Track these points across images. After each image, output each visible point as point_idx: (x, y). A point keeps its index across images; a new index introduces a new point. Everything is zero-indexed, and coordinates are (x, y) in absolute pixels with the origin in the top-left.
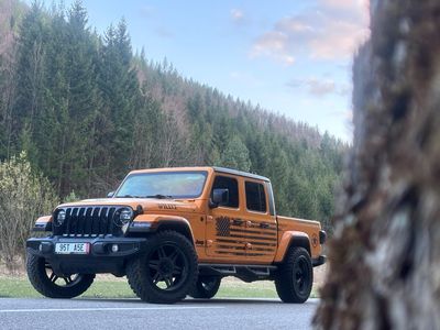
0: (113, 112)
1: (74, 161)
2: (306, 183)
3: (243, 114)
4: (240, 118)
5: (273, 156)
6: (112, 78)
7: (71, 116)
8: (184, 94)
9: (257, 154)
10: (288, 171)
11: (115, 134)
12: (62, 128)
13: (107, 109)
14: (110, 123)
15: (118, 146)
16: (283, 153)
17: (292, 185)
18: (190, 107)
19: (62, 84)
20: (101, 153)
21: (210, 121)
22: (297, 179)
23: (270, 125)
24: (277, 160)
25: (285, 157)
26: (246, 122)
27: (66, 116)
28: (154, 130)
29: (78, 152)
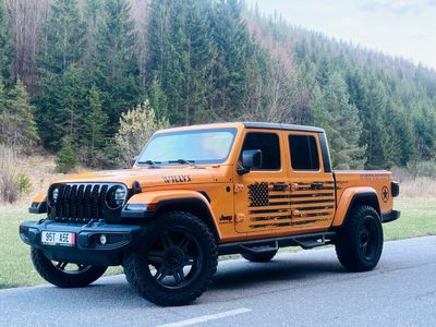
0: (227, 59)
1: (197, 104)
2: (401, 109)
3: (344, 53)
4: (342, 56)
5: (371, 88)
6: (225, 30)
7: (193, 66)
8: (292, 39)
9: (356, 87)
10: (385, 100)
11: (230, 78)
12: (186, 77)
13: (222, 58)
14: (225, 69)
15: (233, 89)
16: (380, 83)
17: (389, 111)
18: (297, 50)
19: (183, 40)
20: (219, 95)
21: (315, 61)
22: (394, 106)
23: (369, 60)
24: (374, 90)
25: (383, 87)
26: (347, 60)
27: (188, 67)
28: (263, 73)
29: (200, 96)
